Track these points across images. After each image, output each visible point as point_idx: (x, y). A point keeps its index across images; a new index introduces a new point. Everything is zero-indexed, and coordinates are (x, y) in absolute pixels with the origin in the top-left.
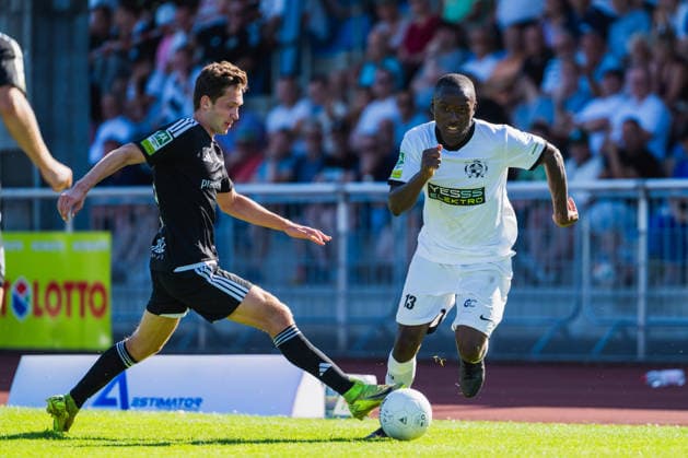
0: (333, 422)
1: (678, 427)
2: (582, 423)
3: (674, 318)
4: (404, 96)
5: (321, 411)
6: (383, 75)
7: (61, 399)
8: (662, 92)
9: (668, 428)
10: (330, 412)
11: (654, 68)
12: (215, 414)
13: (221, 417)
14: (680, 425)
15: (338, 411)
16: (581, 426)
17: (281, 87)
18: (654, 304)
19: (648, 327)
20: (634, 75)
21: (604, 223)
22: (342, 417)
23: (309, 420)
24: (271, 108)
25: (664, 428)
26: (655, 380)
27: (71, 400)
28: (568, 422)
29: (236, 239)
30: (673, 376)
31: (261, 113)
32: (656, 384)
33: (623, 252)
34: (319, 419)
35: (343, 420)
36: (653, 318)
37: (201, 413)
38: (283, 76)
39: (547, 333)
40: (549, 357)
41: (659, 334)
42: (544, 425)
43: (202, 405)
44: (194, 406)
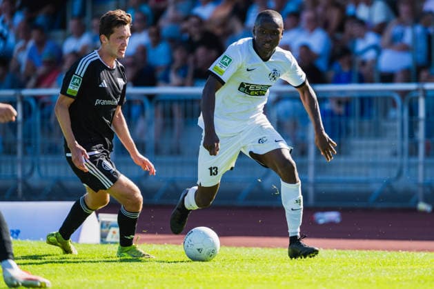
0: (105, 246)
1: (335, 250)
2: (271, 247)
3: (333, 178)
4: (153, 30)
5: (97, 238)
6: (139, 16)
7: (53, 235)
8: (325, 26)
9: (329, 251)
10: (104, 239)
11: (320, 10)
12: (28, 241)
13: (32, 242)
14: (337, 249)
15: (109, 239)
16: (271, 250)
17: (72, 24)
18: (320, 168)
19: (316, 183)
20: (307, 15)
21: (286, 114)
22: (112, 243)
23: (89, 245)
24: (65, 38)
25: (326, 251)
26: (321, 218)
27: (60, 235)
28: (262, 247)
29: (42, 125)
30: (333, 216)
31: (59, 42)
32: (321, 221)
33: (300, 133)
34: (98, 244)
35: (112, 245)
36: (319, 178)
37: (19, 240)
38: (73, 17)
39: (247, 187)
40: (249, 203)
41: (323, 188)
42: (246, 249)
43: (19, 235)
44: (15, 235)
